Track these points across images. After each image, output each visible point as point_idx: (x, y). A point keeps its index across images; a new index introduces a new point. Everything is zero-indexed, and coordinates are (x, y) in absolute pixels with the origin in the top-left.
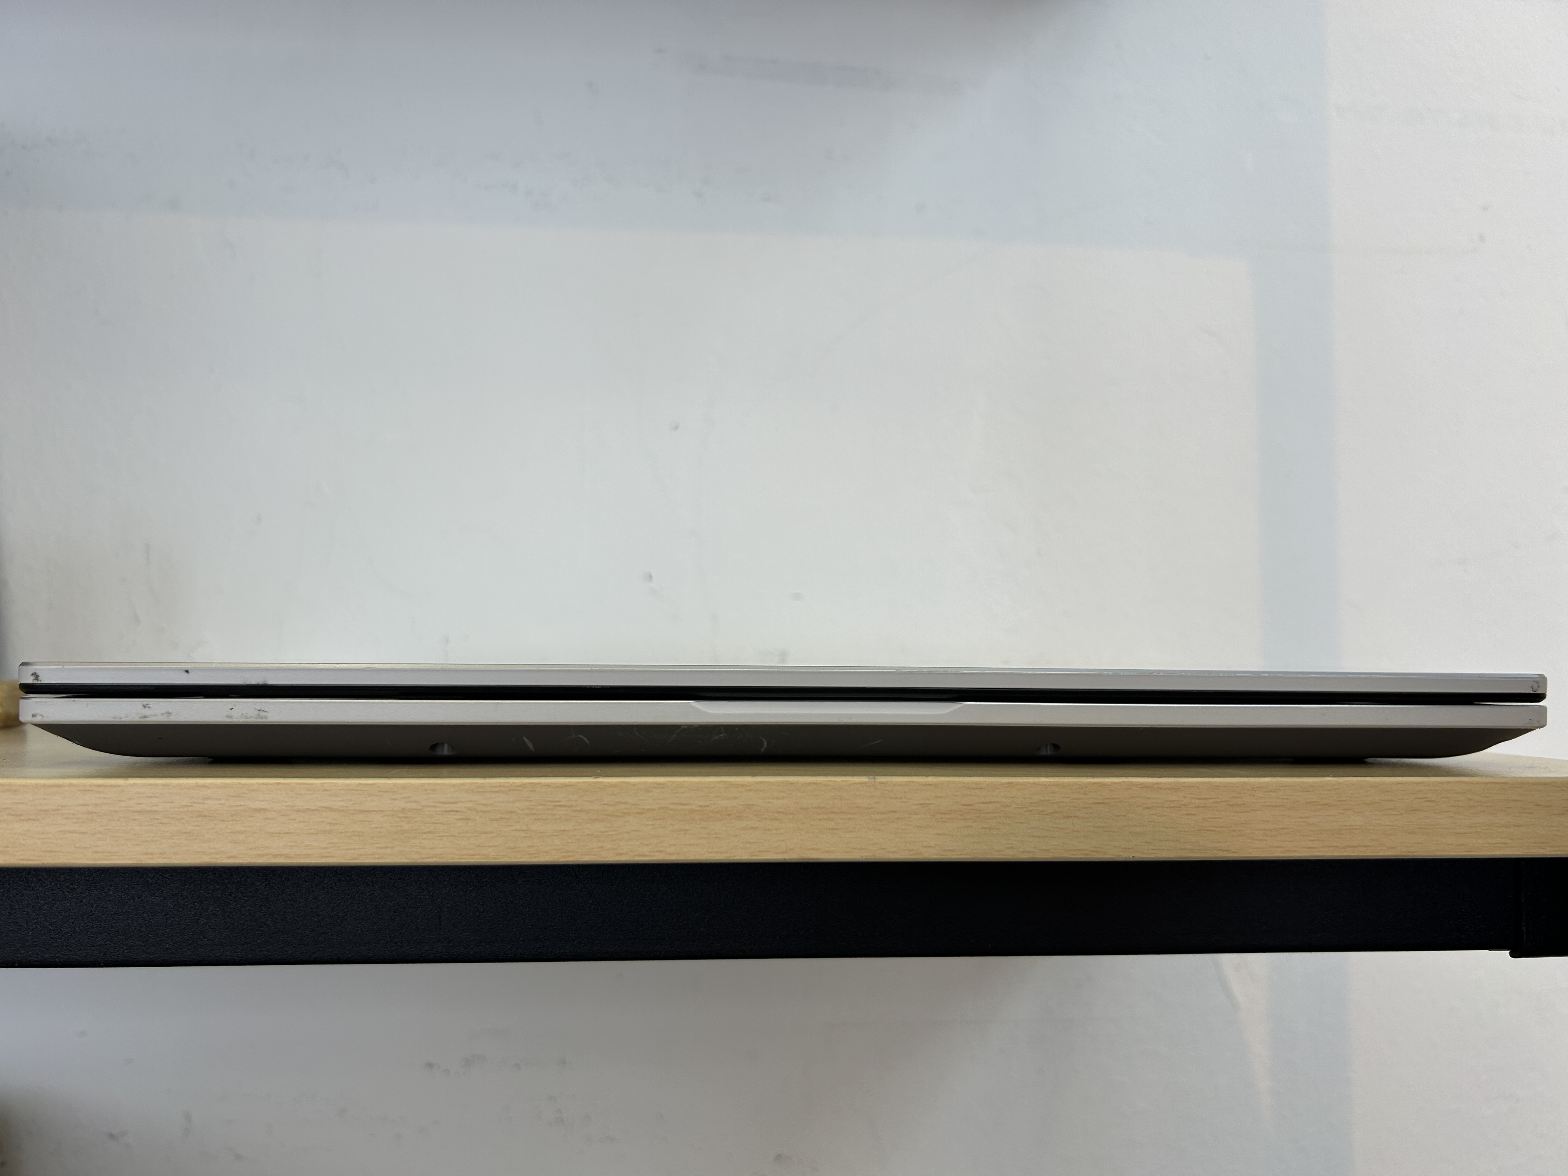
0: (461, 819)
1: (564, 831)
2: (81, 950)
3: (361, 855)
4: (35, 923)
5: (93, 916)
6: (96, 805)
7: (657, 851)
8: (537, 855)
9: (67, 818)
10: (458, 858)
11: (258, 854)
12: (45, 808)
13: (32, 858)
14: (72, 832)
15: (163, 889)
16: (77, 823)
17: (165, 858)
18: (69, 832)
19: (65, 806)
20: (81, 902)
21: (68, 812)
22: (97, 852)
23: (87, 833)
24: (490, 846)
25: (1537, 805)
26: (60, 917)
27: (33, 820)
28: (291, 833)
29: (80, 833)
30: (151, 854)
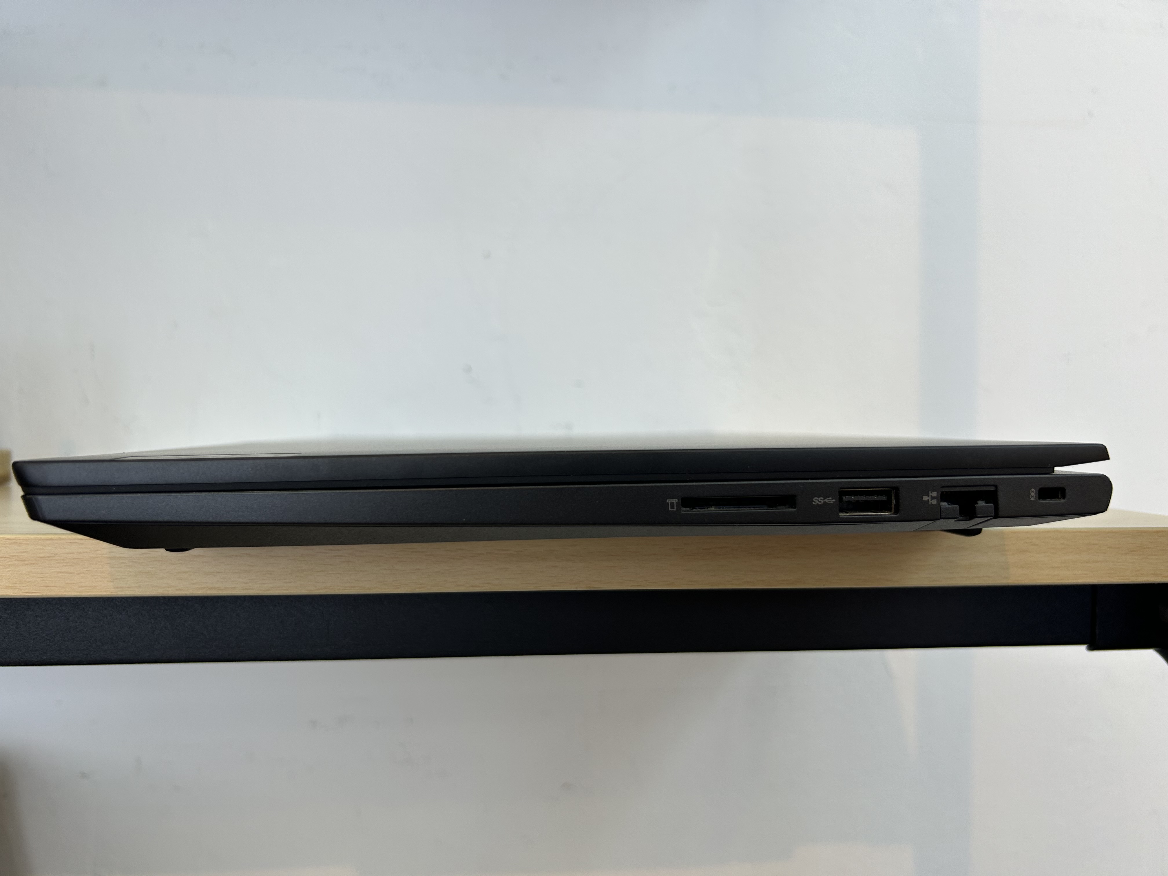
0: (344, 562)
1: (418, 569)
2: (69, 653)
3: (272, 587)
4: (36, 634)
5: (78, 629)
6: (80, 553)
7: (486, 583)
8: (399, 587)
9: (58, 563)
10: (343, 589)
11: (197, 588)
12: (42, 555)
13: (33, 591)
14: (63, 573)
15: (127, 609)
16: (66, 566)
17: (132, 591)
18: (61, 572)
19: (57, 554)
20: (68, 619)
21: (59, 558)
22: (82, 587)
23: (74, 573)
24: (365, 581)
25: (1110, 547)
26: (54, 630)
27: (34, 564)
28: (221, 572)
29: (69, 573)
30: (121, 588)
